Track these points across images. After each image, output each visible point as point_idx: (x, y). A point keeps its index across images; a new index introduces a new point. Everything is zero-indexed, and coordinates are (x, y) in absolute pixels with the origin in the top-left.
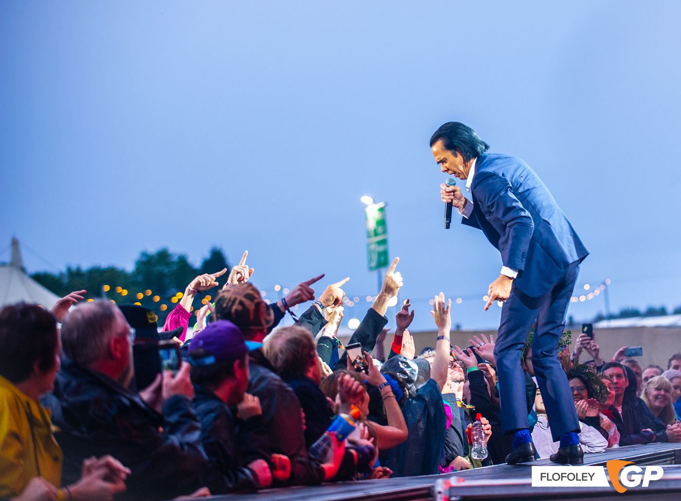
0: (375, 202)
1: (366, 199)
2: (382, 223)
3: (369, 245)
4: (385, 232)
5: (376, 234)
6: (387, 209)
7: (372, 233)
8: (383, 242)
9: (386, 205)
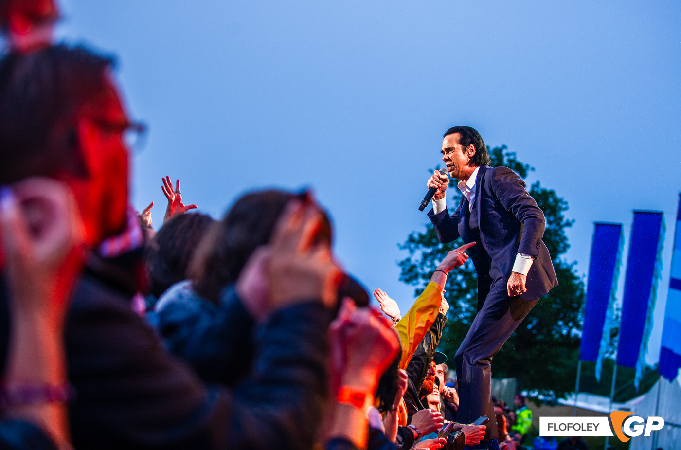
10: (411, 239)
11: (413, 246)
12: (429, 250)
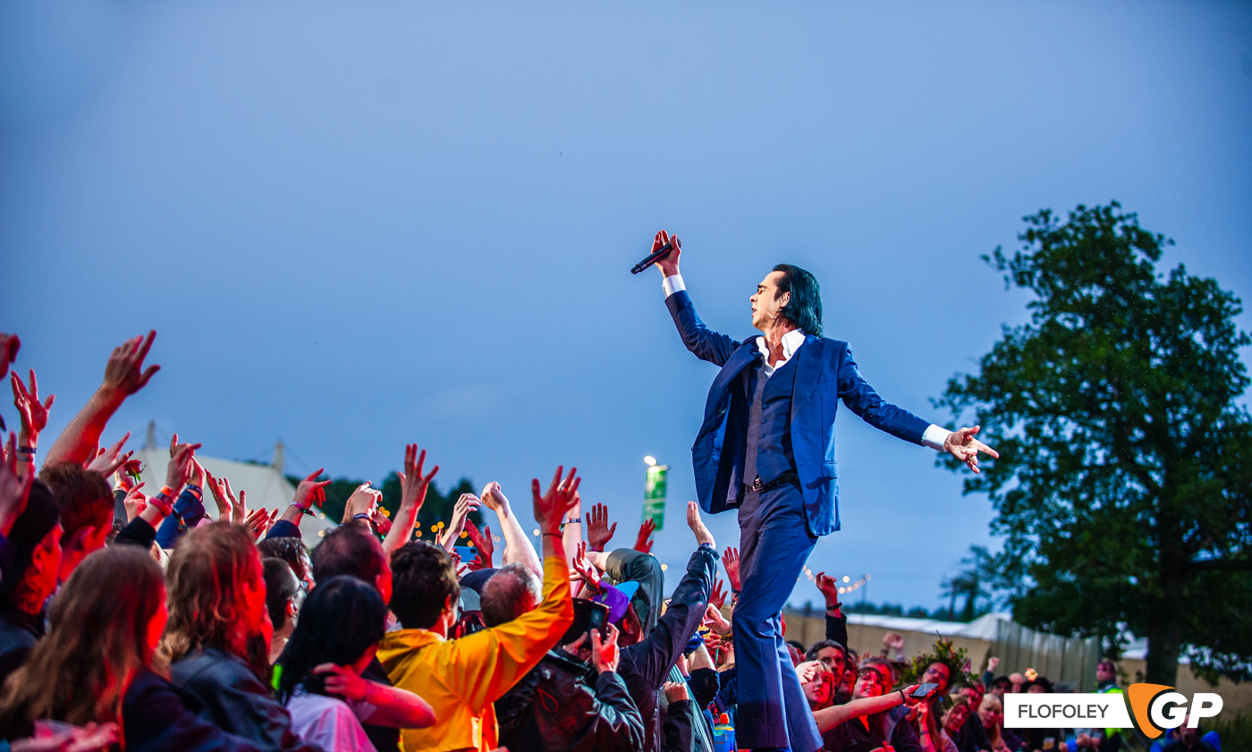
0: (657, 464)
1: (650, 460)
2: (662, 486)
3: (644, 506)
4: (663, 495)
5: (654, 495)
6: (670, 474)
7: (651, 495)
8: (660, 505)
9: (669, 468)
10: (954, 388)
11: (957, 400)
12: (988, 407)
